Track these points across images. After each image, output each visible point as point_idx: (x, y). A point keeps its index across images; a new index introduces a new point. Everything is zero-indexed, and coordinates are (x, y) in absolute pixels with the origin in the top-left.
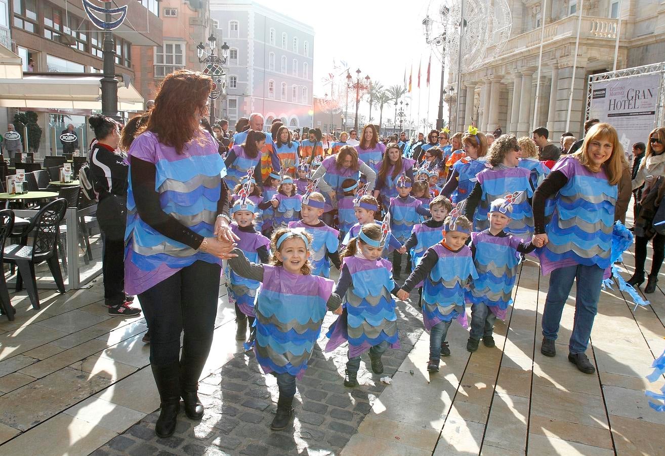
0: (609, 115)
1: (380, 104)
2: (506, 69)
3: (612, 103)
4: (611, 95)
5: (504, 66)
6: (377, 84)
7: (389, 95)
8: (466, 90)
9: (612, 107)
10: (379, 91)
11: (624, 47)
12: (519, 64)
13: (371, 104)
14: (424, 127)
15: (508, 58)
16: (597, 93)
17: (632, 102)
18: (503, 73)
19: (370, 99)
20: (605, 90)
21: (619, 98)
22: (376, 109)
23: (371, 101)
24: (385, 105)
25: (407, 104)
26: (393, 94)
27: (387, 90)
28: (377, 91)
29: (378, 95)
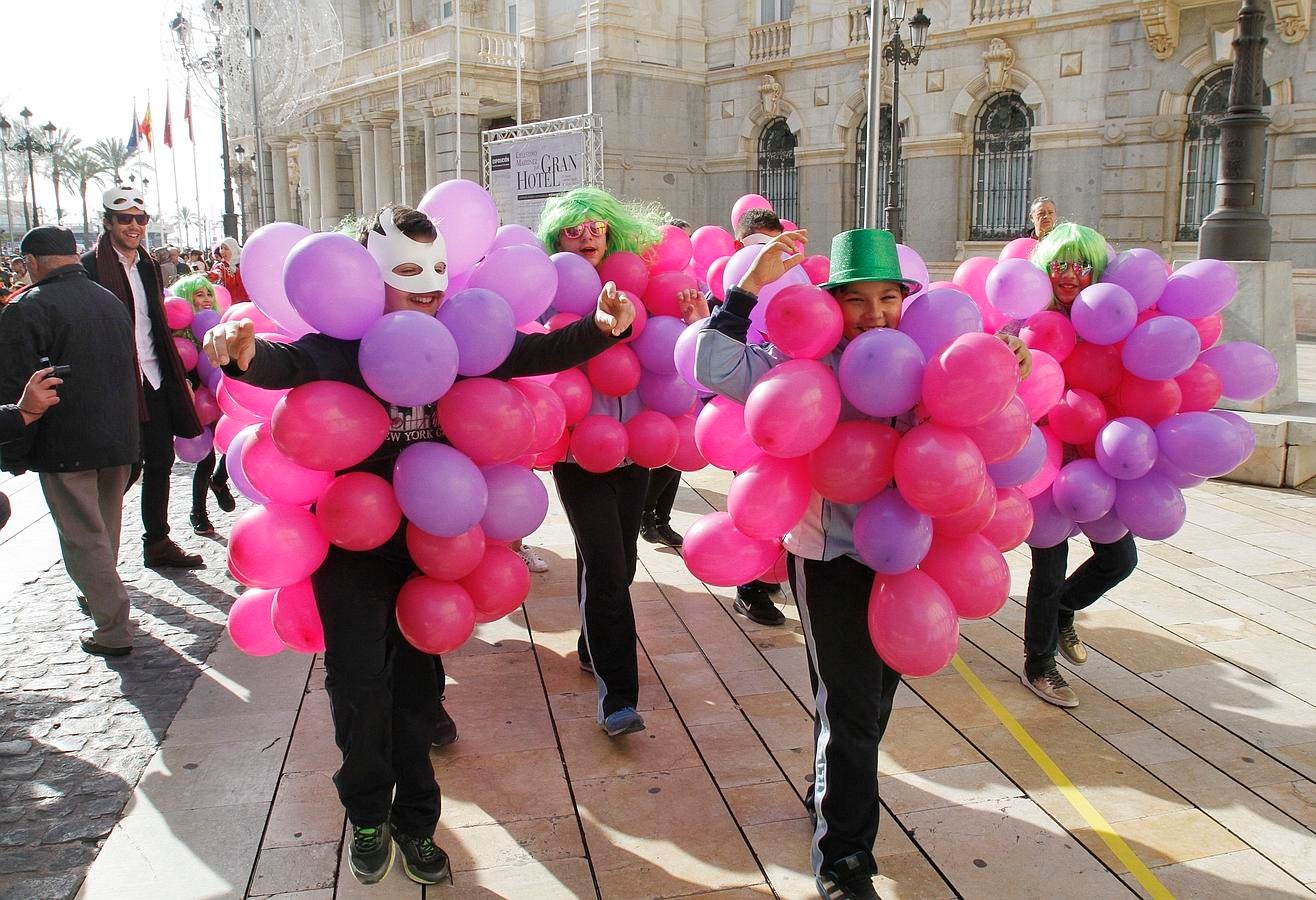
0: (520, 198)
1: (78, 182)
2: (343, 115)
3: (522, 177)
4: (519, 164)
5: (338, 109)
6: (65, 137)
7: (99, 160)
8: (270, 153)
9: (522, 183)
10: (71, 151)
11: (536, 82)
12: (365, 106)
13: (56, 182)
14: (186, 226)
15: (343, 94)
16: (496, 161)
17: (550, 176)
18: (338, 122)
19: (52, 170)
20: (508, 155)
21: (531, 169)
22: (72, 192)
23: (56, 174)
24: (91, 183)
25: (146, 181)
26: (104, 156)
27: (89, 149)
28: (66, 152)
29: (71, 160)
